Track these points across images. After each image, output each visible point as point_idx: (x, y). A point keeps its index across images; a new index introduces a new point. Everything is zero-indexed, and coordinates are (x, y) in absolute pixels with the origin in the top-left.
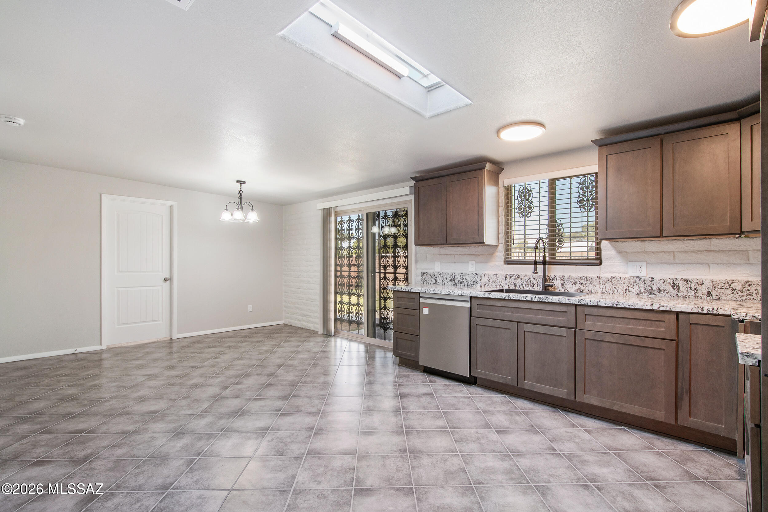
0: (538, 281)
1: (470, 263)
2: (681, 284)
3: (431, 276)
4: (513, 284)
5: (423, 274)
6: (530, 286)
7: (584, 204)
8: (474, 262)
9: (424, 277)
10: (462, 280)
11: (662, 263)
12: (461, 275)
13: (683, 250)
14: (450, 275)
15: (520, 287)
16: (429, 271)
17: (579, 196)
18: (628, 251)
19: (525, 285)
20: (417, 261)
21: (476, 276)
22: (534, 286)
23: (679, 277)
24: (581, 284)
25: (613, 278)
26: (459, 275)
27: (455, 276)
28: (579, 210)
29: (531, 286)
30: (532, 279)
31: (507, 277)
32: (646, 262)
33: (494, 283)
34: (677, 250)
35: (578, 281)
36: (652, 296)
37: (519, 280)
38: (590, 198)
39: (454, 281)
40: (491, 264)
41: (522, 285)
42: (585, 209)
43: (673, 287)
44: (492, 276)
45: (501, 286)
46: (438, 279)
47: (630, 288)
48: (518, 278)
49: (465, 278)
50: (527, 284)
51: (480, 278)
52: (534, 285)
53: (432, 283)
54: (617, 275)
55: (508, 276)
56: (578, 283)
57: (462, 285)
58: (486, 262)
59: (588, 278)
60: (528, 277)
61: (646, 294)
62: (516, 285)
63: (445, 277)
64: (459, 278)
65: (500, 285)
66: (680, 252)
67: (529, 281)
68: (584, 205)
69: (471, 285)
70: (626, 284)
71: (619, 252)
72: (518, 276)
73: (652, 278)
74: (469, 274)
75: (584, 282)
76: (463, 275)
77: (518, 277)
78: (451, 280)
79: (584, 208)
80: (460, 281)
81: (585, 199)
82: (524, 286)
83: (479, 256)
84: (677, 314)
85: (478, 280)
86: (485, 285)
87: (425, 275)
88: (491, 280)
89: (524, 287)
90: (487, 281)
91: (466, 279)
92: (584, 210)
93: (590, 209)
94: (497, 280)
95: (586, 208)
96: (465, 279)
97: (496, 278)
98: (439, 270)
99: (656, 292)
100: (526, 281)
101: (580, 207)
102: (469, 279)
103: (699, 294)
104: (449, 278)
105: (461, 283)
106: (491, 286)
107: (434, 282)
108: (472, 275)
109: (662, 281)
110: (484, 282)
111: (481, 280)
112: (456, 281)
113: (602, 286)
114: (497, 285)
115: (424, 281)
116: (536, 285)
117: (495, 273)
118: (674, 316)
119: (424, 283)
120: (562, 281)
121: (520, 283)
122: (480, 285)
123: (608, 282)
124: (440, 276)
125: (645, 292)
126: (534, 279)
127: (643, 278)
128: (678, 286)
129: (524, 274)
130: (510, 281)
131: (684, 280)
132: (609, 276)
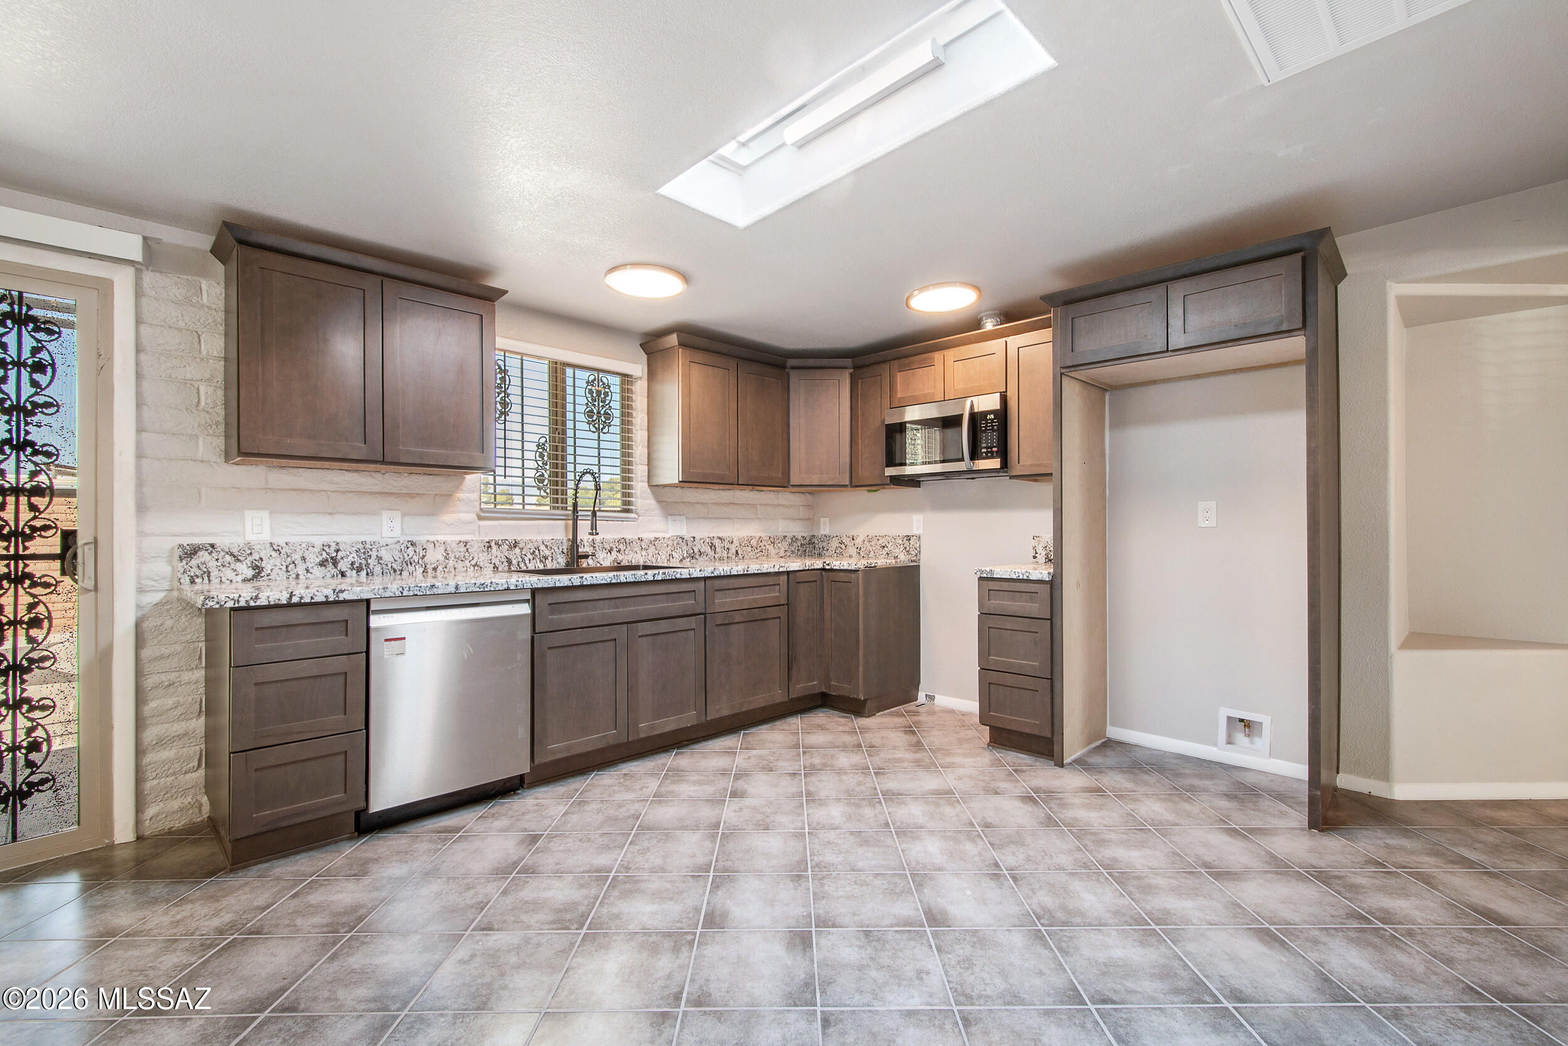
0: (553, 551)
1: (386, 515)
2: (717, 542)
3: (232, 554)
4: (504, 560)
5: (191, 552)
6: (538, 561)
7: (594, 419)
8: (397, 515)
9: (194, 562)
10: (364, 562)
11: (699, 518)
12: (360, 546)
13: (714, 501)
14: (316, 550)
15: (518, 565)
16: (222, 542)
17: (587, 404)
18: (667, 500)
19: (530, 560)
20: (141, 508)
21: (411, 548)
22: (547, 561)
23: (716, 535)
24: (619, 551)
25: (656, 539)
26: (354, 549)
27: (337, 551)
28: (586, 427)
29: (541, 561)
30: (542, 548)
31: (490, 546)
32: (684, 517)
33: (459, 562)
34: (711, 501)
35: (614, 546)
36: (694, 560)
37: (517, 550)
38: (602, 412)
39: (335, 563)
40: (447, 518)
41: (523, 560)
42: (596, 428)
43: (711, 547)
44: (454, 545)
45: (476, 568)
46: (267, 566)
47: (673, 553)
48: (515, 547)
49: (374, 554)
50: (533, 559)
51: (422, 553)
52: (546, 558)
53: (240, 578)
54: (660, 535)
55: (493, 544)
56: (615, 549)
57: (364, 573)
58: (433, 515)
59: (627, 541)
60: (535, 544)
61: (689, 559)
62: (511, 562)
63: (297, 557)
64: (354, 555)
65: (474, 566)
66: (713, 503)
67: (537, 551)
68: (593, 421)
69: (395, 571)
70: (669, 547)
71: (659, 502)
72: (516, 542)
73: (694, 538)
74: (389, 543)
75: (622, 547)
76: (368, 546)
77: (516, 544)
78: (323, 564)
79: (594, 426)
80: (357, 565)
81: (595, 411)
82: (527, 562)
83: (414, 497)
84: (788, 573)
85: (416, 558)
86: (435, 569)
87: (200, 553)
88: (452, 556)
89: (528, 565)
90: (442, 559)
91: (379, 558)
92: (594, 430)
93: (602, 429)
94: (467, 554)
95: (597, 426)
96: (374, 557)
97: (465, 549)
98: (266, 536)
99: (697, 556)
100: (532, 551)
101: (589, 423)
102: (387, 557)
103: (730, 555)
104: (313, 558)
105: (359, 569)
106: (453, 570)
107: (250, 573)
108: (398, 546)
109: (702, 540)
110: (434, 560)
111: (424, 556)
112: (343, 565)
113: (644, 553)
114: (468, 565)
115: (199, 572)
116: (550, 558)
117: (464, 538)
118: (786, 577)
119: (197, 580)
120: (592, 548)
121: (519, 557)
122: (422, 570)
123: (650, 545)
124: (274, 554)
125: (687, 557)
126: (547, 546)
127: (685, 537)
128: (715, 546)
129: (526, 537)
130: (499, 553)
131: (719, 538)
132: (652, 536)
